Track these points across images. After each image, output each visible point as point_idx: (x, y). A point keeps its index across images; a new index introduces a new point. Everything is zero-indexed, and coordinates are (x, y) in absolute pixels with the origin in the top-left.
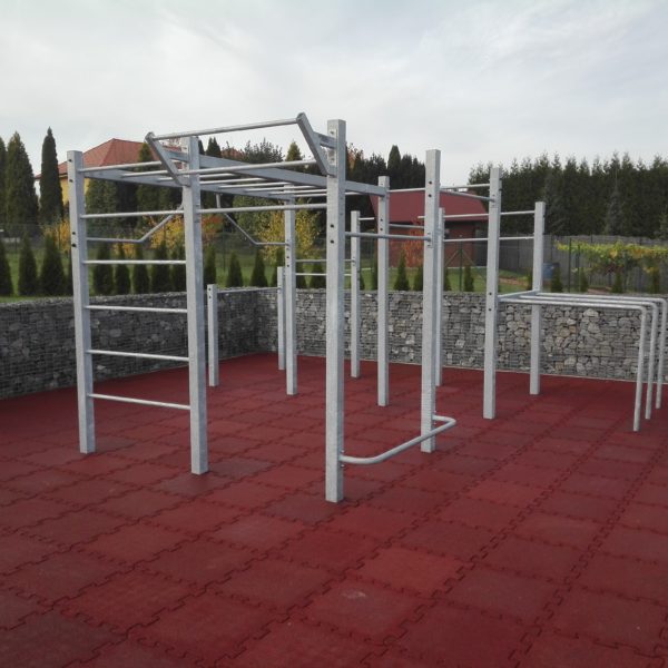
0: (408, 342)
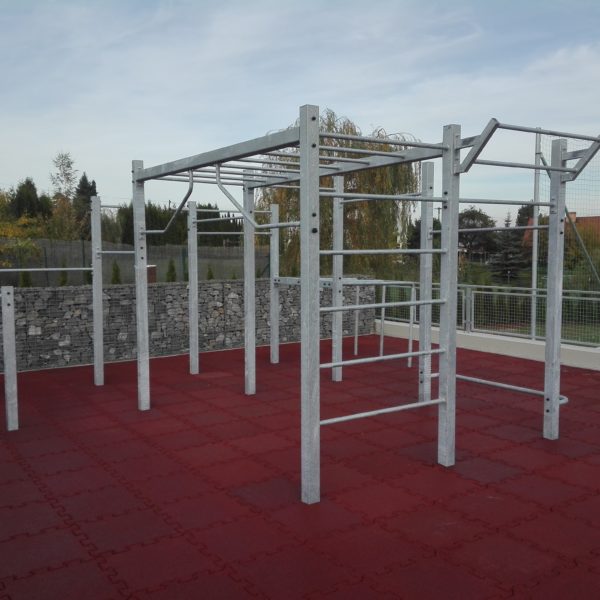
0: (61, 344)
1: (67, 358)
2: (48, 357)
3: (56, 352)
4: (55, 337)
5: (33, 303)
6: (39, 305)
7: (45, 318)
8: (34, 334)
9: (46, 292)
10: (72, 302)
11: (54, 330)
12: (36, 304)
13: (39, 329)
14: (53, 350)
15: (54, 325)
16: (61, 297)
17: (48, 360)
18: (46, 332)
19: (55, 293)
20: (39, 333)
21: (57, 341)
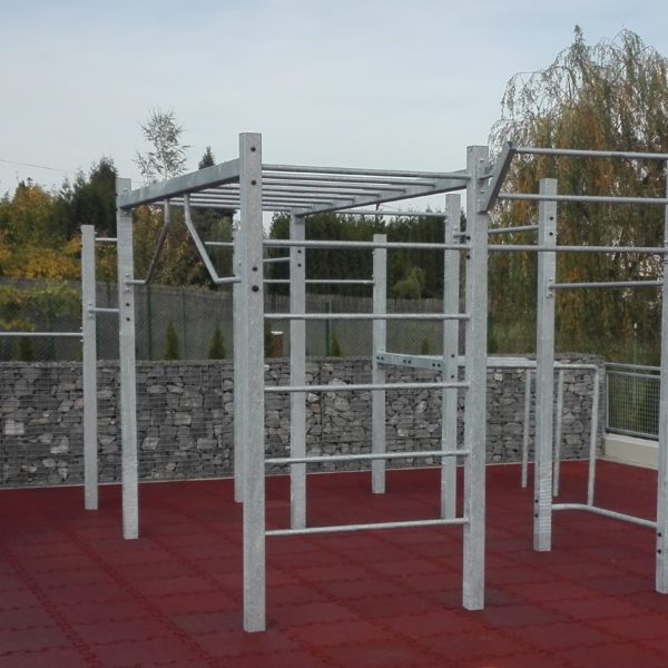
0: (54, 451)
1: (64, 472)
2: (34, 470)
3: (46, 463)
4: (46, 439)
5: (12, 385)
6: (21, 389)
7: (30, 410)
8: (12, 432)
9: (32, 369)
10: (72, 387)
11: (45, 428)
12: (17, 387)
13: (21, 425)
14: (41, 459)
15: (43, 421)
16: (54, 377)
17: (35, 474)
18: (32, 431)
19: (46, 372)
20: (22, 432)
21: (48, 446)
